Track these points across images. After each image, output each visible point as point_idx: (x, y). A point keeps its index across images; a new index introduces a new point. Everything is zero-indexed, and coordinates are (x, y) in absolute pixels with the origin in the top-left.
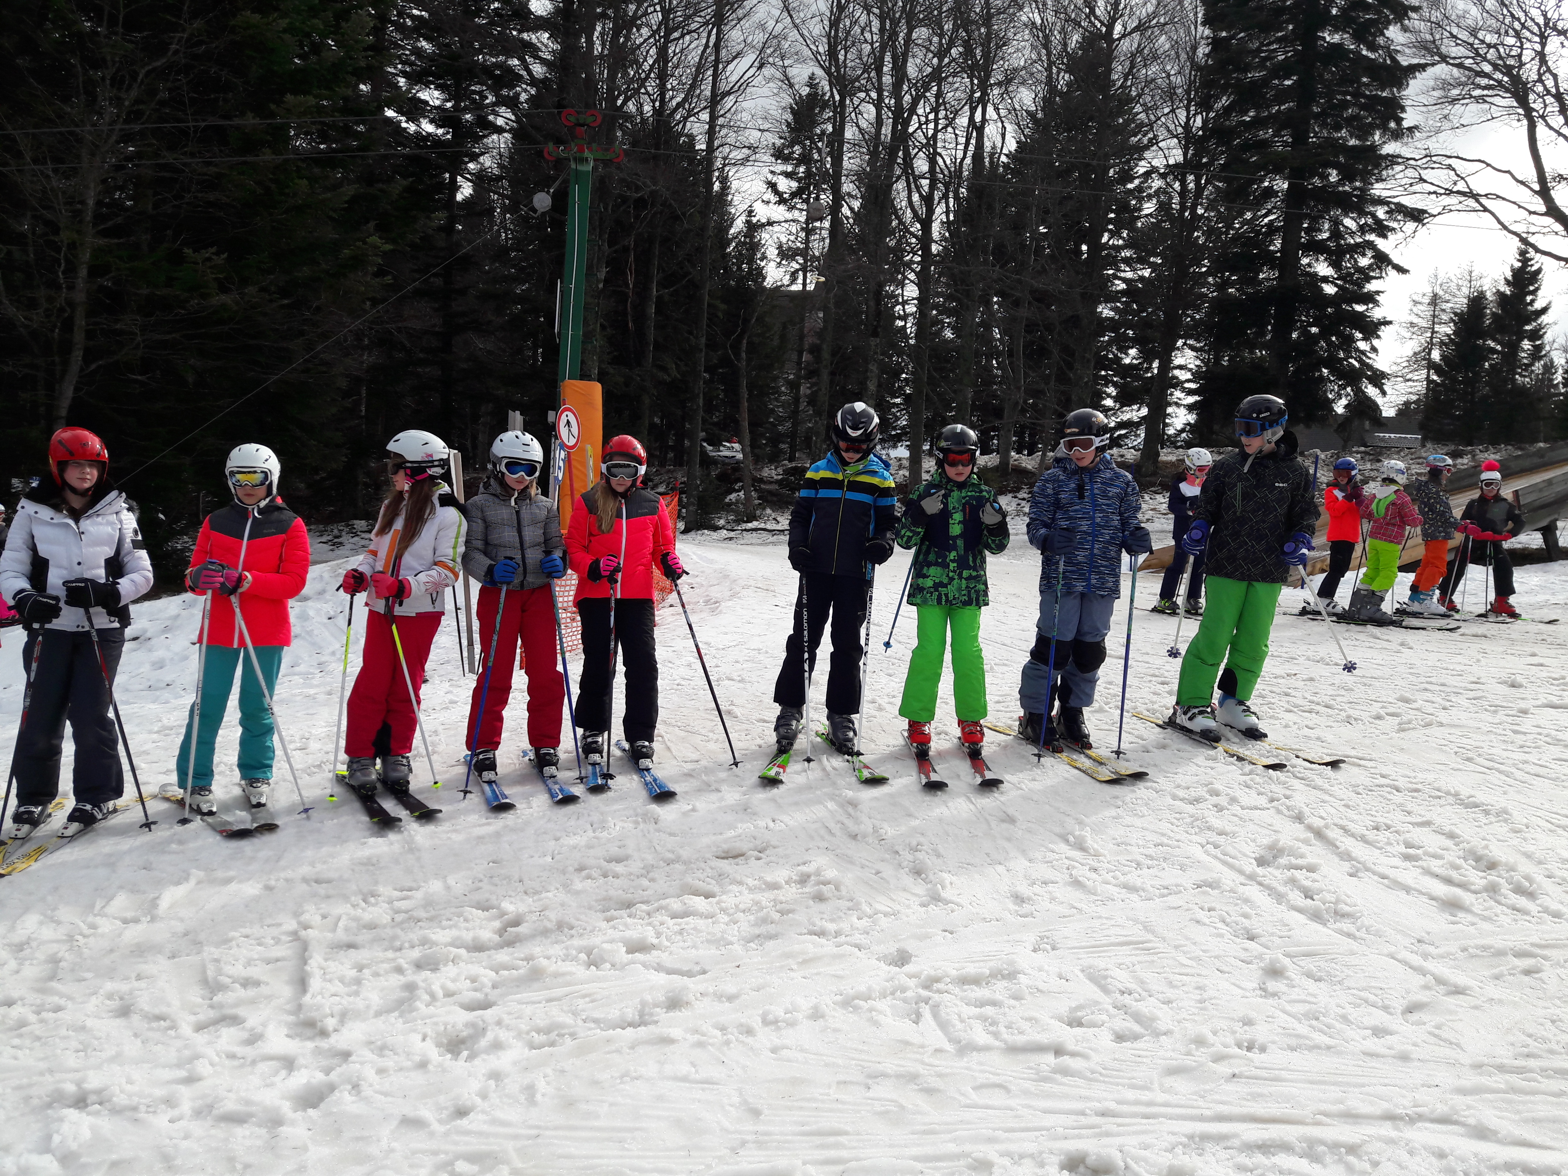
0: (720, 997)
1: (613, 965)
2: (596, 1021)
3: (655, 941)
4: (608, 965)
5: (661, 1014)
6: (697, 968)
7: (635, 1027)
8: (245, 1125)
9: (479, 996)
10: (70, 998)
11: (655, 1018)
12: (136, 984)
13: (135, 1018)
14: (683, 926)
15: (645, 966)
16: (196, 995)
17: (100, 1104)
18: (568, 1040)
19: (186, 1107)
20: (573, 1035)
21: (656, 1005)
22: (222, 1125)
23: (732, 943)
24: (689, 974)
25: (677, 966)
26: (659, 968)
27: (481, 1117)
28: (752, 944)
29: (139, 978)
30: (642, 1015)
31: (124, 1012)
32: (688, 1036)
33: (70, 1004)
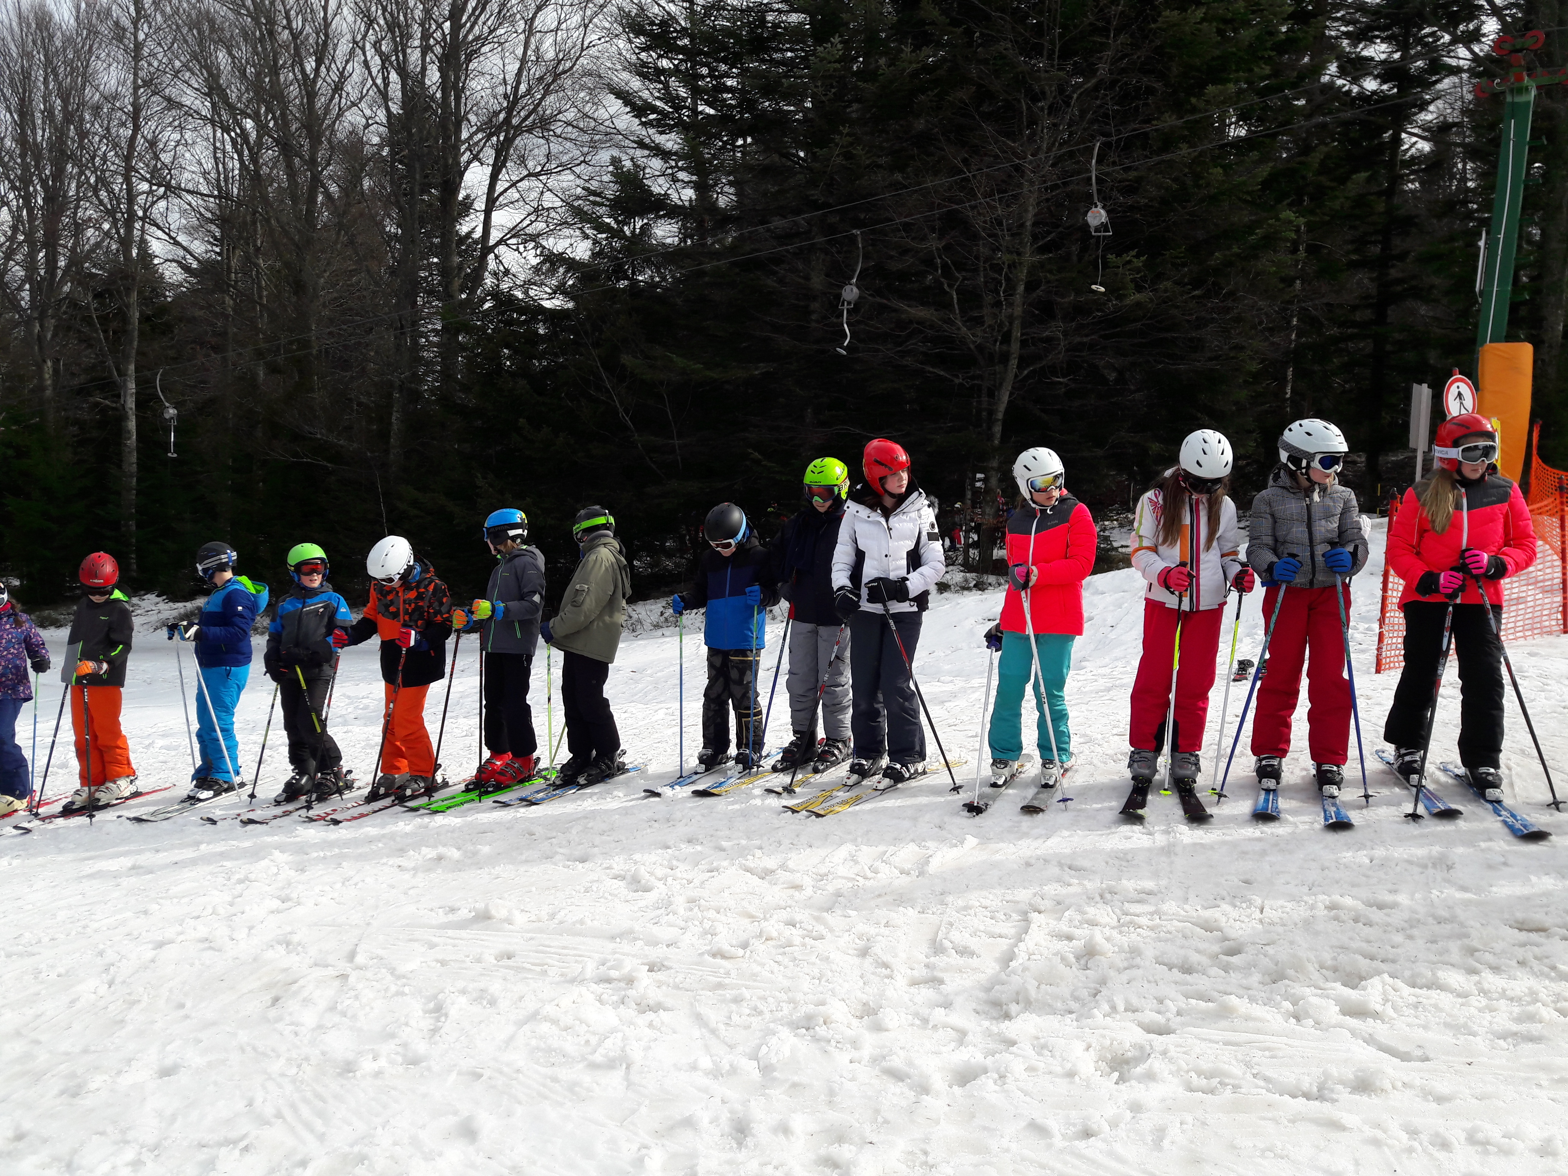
0: (1427, 1094)
1: (1317, 1023)
2: (1266, 1079)
3: (1379, 1008)
4: (1310, 1022)
5: (1344, 1094)
6: (1419, 1053)
7: (1308, 1099)
8: (900, 1084)
9: (1160, 1019)
10: (831, 930)
11: (1335, 1096)
12: (883, 930)
13: (869, 960)
14: (1421, 1000)
15: (1354, 1033)
16: (921, 953)
17: (807, 1029)
18: (1228, 1092)
19: (866, 1052)
20: (1236, 1088)
21: (1342, 1082)
22: (885, 1077)
23: (1474, 1034)
24: (1405, 1057)
25: (1392, 1043)
26: (1370, 1040)
27: (1100, 1145)
28: (1501, 1042)
29: (887, 925)
30: (1320, 1089)
31: (864, 953)
32: (1366, 1128)
33: (829, 936)
